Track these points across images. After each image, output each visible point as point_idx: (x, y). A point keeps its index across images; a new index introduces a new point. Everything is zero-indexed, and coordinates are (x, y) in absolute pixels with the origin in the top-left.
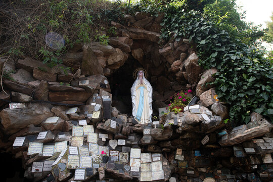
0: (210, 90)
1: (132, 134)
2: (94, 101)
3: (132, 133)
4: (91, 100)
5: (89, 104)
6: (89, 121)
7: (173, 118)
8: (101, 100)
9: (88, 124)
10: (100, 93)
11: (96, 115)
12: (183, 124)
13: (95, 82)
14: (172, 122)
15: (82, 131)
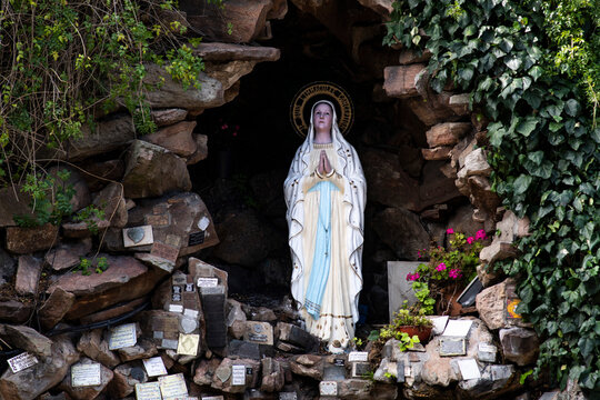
0: (502, 285)
1: (289, 387)
2: (177, 298)
3: (289, 383)
4: (168, 296)
5: (162, 307)
6: (171, 364)
7: (395, 361)
8: (196, 297)
9: (170, 372)
10: (191, 269)
11: (189, 346)
12: (415, 383)
13: (170, 230)
14: (393, 370)
15: (157, 395)
